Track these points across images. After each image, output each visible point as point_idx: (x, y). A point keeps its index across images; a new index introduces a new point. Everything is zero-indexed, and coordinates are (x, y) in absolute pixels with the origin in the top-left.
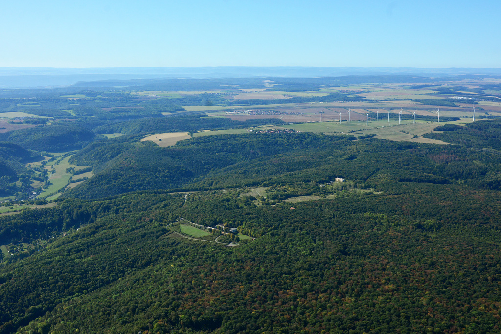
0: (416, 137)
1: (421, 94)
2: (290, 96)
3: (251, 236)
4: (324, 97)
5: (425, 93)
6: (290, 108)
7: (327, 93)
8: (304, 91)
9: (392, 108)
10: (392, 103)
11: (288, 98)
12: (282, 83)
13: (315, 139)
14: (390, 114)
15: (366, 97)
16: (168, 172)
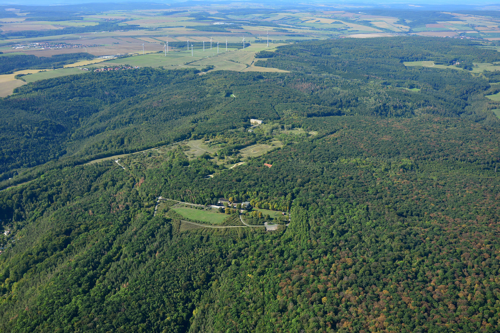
0: (248, 66)
1: (183, 21)
2: (59, 25)
3: (273, 209)
4: (96, 26)
5: (185, 19)
6: (77, 39)
7: (96, 22)
8: (69, 20)
9: (176, 36)
10: (170, 31)
11: (62, 28)
12: (34, 12)
13: (160, 74)
14: (205, 43)
15: (139, 26)
16: (38, 130)
